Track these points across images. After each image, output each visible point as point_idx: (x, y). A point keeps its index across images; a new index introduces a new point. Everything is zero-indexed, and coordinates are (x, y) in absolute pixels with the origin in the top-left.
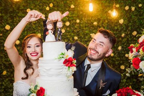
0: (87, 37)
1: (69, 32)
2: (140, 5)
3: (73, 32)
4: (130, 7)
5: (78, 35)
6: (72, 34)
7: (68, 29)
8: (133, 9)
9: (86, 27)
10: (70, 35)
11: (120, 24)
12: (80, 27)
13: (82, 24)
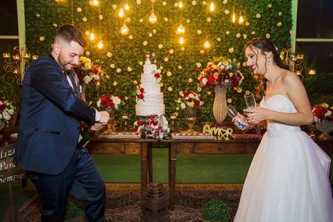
0: (192, 67)
1: (173, 61)
2: (253, 33)
3: (177, 60)
4: (242, 34)
5: (182, 64)
6: (177, 63)
7: (172, 57)
8: (245, 36)
9: (191, 55)
10: (174, 64)
11: (230, 53)
12: (185, 56)
13: (188, 52)
